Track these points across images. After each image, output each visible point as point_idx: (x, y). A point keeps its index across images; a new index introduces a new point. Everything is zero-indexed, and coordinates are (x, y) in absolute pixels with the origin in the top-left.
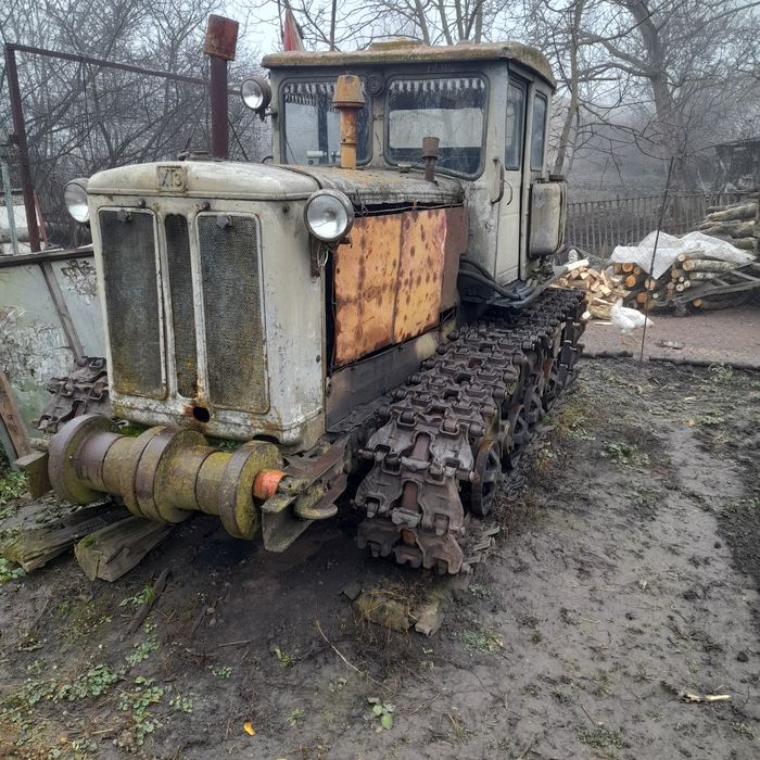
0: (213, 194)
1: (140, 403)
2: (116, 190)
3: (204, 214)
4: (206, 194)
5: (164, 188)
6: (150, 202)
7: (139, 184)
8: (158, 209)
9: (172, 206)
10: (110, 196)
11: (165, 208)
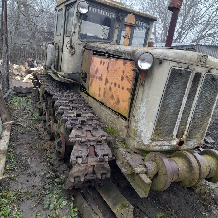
0: (213, 67)
1: (159, 143)
2: (181, 61)
3: (208, 73)
4: (211, 67)
5: (199, 63)
6: (192, 67)
7: (190, 60)
8: (194, 70)
9: (199, 69)
10: (178, 63)
11: (197, 70)
